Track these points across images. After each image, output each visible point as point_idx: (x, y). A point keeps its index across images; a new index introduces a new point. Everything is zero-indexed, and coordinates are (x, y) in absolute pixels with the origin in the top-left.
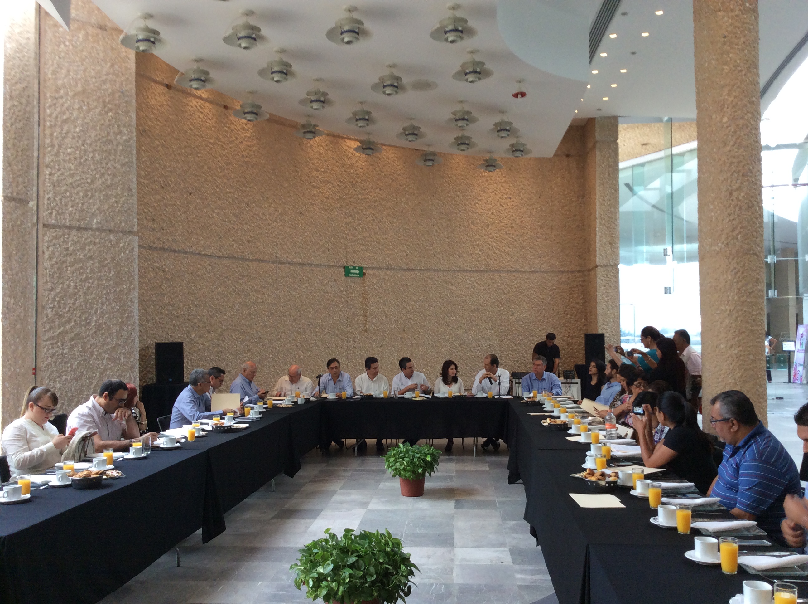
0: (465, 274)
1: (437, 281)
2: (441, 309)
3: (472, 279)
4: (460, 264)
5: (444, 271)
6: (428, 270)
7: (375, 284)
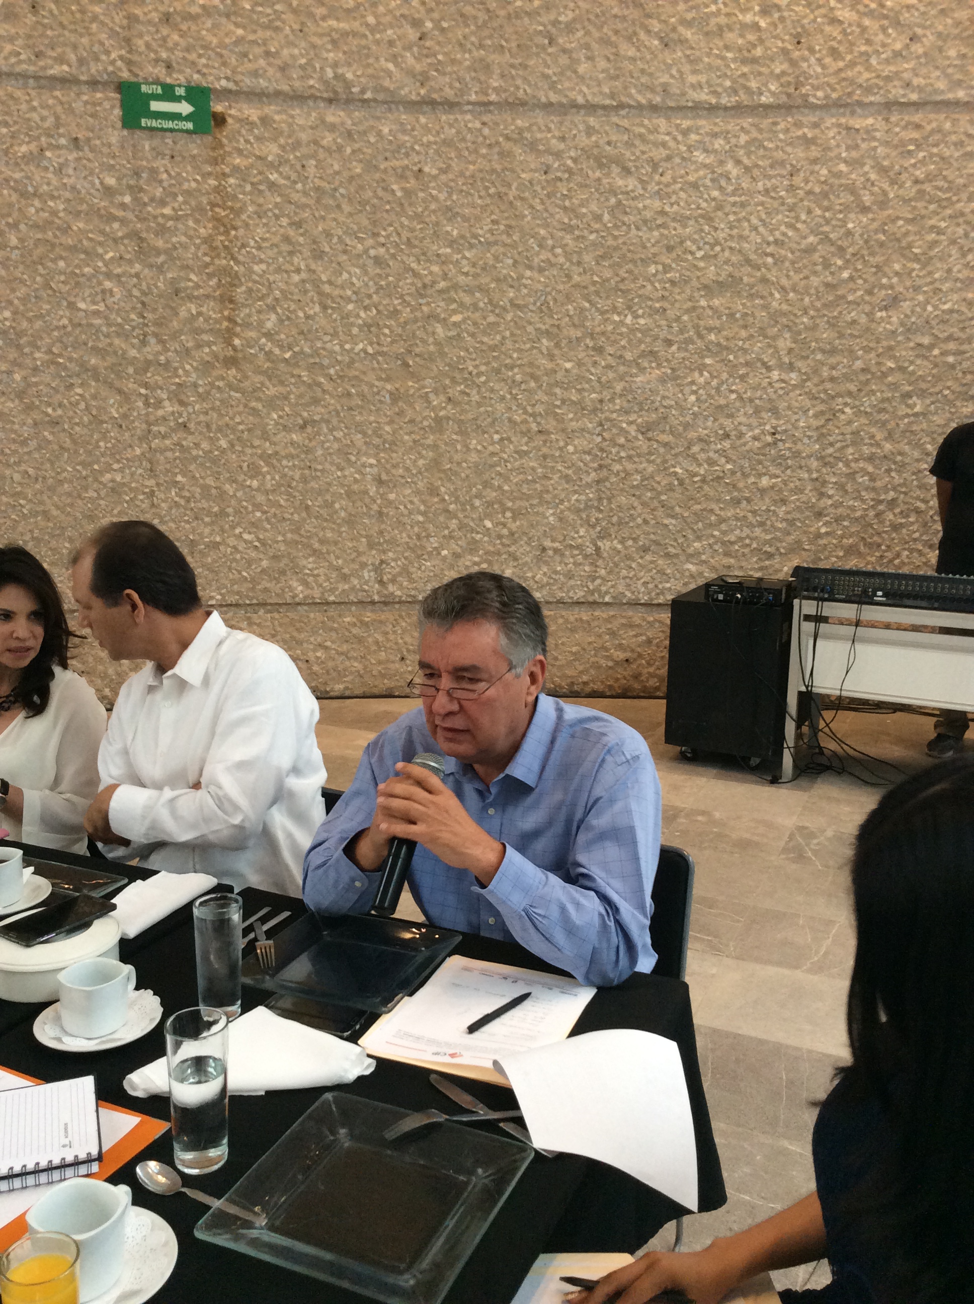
0: (686, 123)
1: (558, 155)
2: (569, 277)
3: (719, 143)
4: (665, 78)
5: (591, 108)
6: (517, 105)
7: (271, 165)
